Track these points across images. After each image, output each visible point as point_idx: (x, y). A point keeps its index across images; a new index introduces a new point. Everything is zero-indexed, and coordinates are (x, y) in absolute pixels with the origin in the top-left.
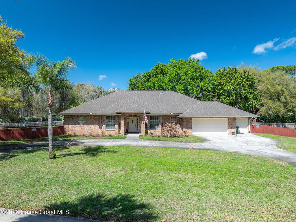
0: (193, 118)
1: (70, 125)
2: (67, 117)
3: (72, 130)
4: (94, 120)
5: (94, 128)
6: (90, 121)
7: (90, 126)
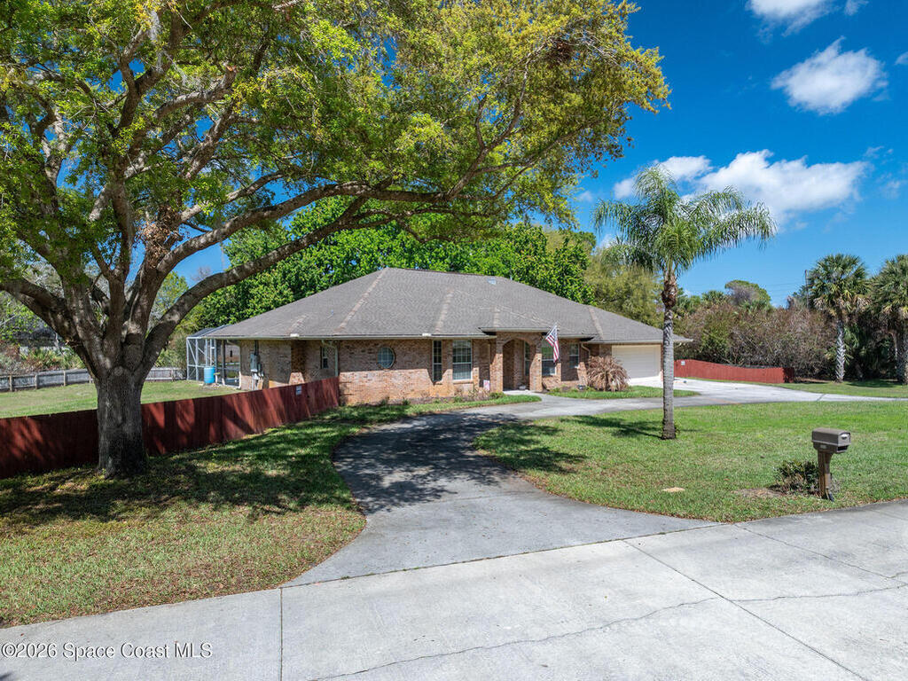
0: (617, 344)
1: (356, 373)
2: (348, 347)
3: (361, 389)
4: (417, 356)
5: (418, 379)
6: (406, 358)
7: (407, 372)
